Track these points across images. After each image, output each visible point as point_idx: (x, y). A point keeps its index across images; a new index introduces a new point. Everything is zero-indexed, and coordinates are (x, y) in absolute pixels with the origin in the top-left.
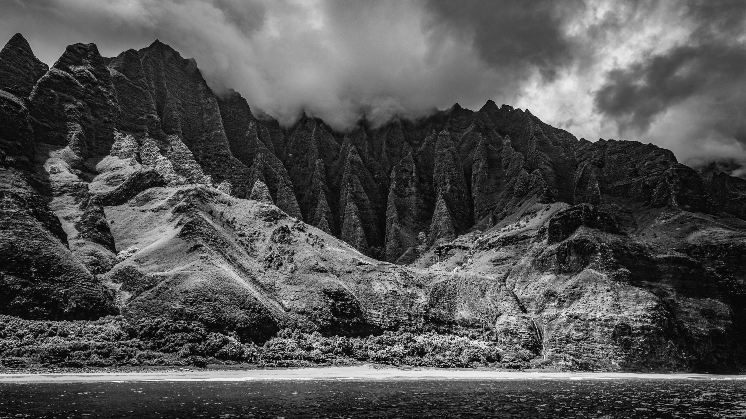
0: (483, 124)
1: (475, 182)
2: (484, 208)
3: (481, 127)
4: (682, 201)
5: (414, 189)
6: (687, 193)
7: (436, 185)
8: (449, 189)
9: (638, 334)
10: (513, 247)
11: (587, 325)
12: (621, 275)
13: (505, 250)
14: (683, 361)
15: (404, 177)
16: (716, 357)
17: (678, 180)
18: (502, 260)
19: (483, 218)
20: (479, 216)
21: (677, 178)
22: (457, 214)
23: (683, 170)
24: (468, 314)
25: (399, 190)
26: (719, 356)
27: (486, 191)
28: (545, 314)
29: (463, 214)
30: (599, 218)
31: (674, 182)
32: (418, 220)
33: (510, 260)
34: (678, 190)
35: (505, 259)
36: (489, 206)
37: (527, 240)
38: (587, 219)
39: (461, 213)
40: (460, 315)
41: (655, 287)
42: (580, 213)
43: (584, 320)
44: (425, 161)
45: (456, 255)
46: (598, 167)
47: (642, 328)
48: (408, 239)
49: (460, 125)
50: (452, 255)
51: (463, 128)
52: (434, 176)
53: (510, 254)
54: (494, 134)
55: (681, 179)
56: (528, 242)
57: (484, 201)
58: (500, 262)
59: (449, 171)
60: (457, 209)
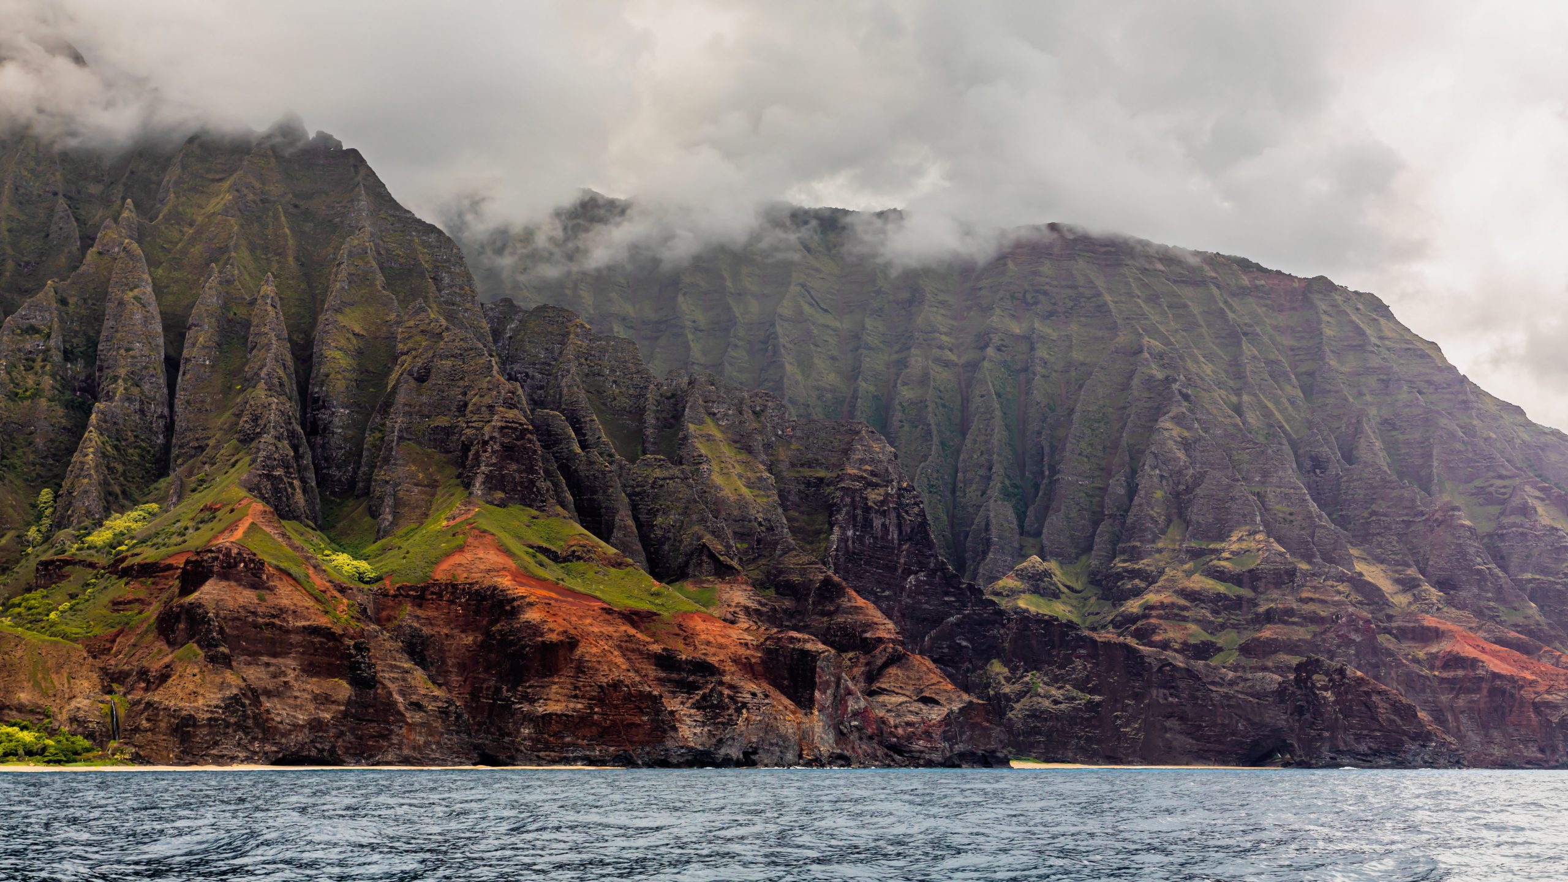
0: (258, 185)
1: (184, 374)
2: (188, 443)
3: (251, 197)
4: (494, 482)
5: (47, 382)
6: (507, 469)
7: (101, 369)
8: (122, 394)
9: (204, 726)
10: (150, 581)
11: (157, 715)
12: (216, 656)
13: (136, 585)
14: (255, 753)
15: (28, 347)
16: (316, 747)
17: (496, 447)
18: (126, 604)
19: (182, 464)
20: (178, 456)
21: (495, 442)
22: (131, 451)
23: (511, 428)
24: (29, 697)
25: (12, 381)
26: (318, 745)
27: (198, 405)
28: (129, 697)
29: (144, 449)
30: (242, 565)
31: (489, 450)
32: (45, 457)
33: (137, 604)
34: (492, 465)
35: (130, 602)
36: (197, 439)
37: (171, 572)
38: (223, 568)
39: (139, 447)
40: (18, 699)
41: (274, 665)
42: (216, 558)
43: (157, 708)
44: (85, 300)
45: (71, 578)
46: (416, 379)
47: (210, 719)
48: (10, 510)
49: (208, 171)
50: (63, 577)
51: (214, 180)
52: (100, 347)
53: (142, 594)
54: (276, 217)
55: (502, 444)
56: (172, 576)
57: (191, 426)
58: (121, 607)
59: (128, 350)
60: (132, 439)
